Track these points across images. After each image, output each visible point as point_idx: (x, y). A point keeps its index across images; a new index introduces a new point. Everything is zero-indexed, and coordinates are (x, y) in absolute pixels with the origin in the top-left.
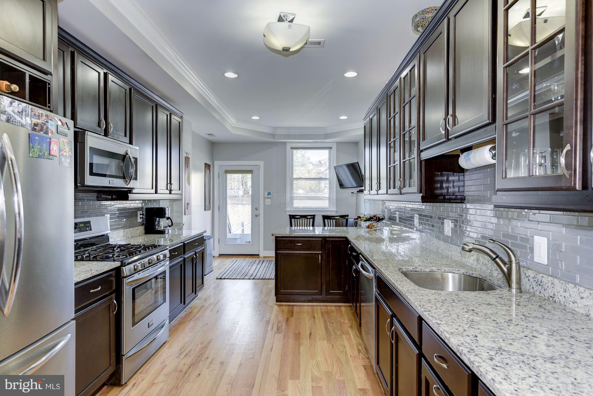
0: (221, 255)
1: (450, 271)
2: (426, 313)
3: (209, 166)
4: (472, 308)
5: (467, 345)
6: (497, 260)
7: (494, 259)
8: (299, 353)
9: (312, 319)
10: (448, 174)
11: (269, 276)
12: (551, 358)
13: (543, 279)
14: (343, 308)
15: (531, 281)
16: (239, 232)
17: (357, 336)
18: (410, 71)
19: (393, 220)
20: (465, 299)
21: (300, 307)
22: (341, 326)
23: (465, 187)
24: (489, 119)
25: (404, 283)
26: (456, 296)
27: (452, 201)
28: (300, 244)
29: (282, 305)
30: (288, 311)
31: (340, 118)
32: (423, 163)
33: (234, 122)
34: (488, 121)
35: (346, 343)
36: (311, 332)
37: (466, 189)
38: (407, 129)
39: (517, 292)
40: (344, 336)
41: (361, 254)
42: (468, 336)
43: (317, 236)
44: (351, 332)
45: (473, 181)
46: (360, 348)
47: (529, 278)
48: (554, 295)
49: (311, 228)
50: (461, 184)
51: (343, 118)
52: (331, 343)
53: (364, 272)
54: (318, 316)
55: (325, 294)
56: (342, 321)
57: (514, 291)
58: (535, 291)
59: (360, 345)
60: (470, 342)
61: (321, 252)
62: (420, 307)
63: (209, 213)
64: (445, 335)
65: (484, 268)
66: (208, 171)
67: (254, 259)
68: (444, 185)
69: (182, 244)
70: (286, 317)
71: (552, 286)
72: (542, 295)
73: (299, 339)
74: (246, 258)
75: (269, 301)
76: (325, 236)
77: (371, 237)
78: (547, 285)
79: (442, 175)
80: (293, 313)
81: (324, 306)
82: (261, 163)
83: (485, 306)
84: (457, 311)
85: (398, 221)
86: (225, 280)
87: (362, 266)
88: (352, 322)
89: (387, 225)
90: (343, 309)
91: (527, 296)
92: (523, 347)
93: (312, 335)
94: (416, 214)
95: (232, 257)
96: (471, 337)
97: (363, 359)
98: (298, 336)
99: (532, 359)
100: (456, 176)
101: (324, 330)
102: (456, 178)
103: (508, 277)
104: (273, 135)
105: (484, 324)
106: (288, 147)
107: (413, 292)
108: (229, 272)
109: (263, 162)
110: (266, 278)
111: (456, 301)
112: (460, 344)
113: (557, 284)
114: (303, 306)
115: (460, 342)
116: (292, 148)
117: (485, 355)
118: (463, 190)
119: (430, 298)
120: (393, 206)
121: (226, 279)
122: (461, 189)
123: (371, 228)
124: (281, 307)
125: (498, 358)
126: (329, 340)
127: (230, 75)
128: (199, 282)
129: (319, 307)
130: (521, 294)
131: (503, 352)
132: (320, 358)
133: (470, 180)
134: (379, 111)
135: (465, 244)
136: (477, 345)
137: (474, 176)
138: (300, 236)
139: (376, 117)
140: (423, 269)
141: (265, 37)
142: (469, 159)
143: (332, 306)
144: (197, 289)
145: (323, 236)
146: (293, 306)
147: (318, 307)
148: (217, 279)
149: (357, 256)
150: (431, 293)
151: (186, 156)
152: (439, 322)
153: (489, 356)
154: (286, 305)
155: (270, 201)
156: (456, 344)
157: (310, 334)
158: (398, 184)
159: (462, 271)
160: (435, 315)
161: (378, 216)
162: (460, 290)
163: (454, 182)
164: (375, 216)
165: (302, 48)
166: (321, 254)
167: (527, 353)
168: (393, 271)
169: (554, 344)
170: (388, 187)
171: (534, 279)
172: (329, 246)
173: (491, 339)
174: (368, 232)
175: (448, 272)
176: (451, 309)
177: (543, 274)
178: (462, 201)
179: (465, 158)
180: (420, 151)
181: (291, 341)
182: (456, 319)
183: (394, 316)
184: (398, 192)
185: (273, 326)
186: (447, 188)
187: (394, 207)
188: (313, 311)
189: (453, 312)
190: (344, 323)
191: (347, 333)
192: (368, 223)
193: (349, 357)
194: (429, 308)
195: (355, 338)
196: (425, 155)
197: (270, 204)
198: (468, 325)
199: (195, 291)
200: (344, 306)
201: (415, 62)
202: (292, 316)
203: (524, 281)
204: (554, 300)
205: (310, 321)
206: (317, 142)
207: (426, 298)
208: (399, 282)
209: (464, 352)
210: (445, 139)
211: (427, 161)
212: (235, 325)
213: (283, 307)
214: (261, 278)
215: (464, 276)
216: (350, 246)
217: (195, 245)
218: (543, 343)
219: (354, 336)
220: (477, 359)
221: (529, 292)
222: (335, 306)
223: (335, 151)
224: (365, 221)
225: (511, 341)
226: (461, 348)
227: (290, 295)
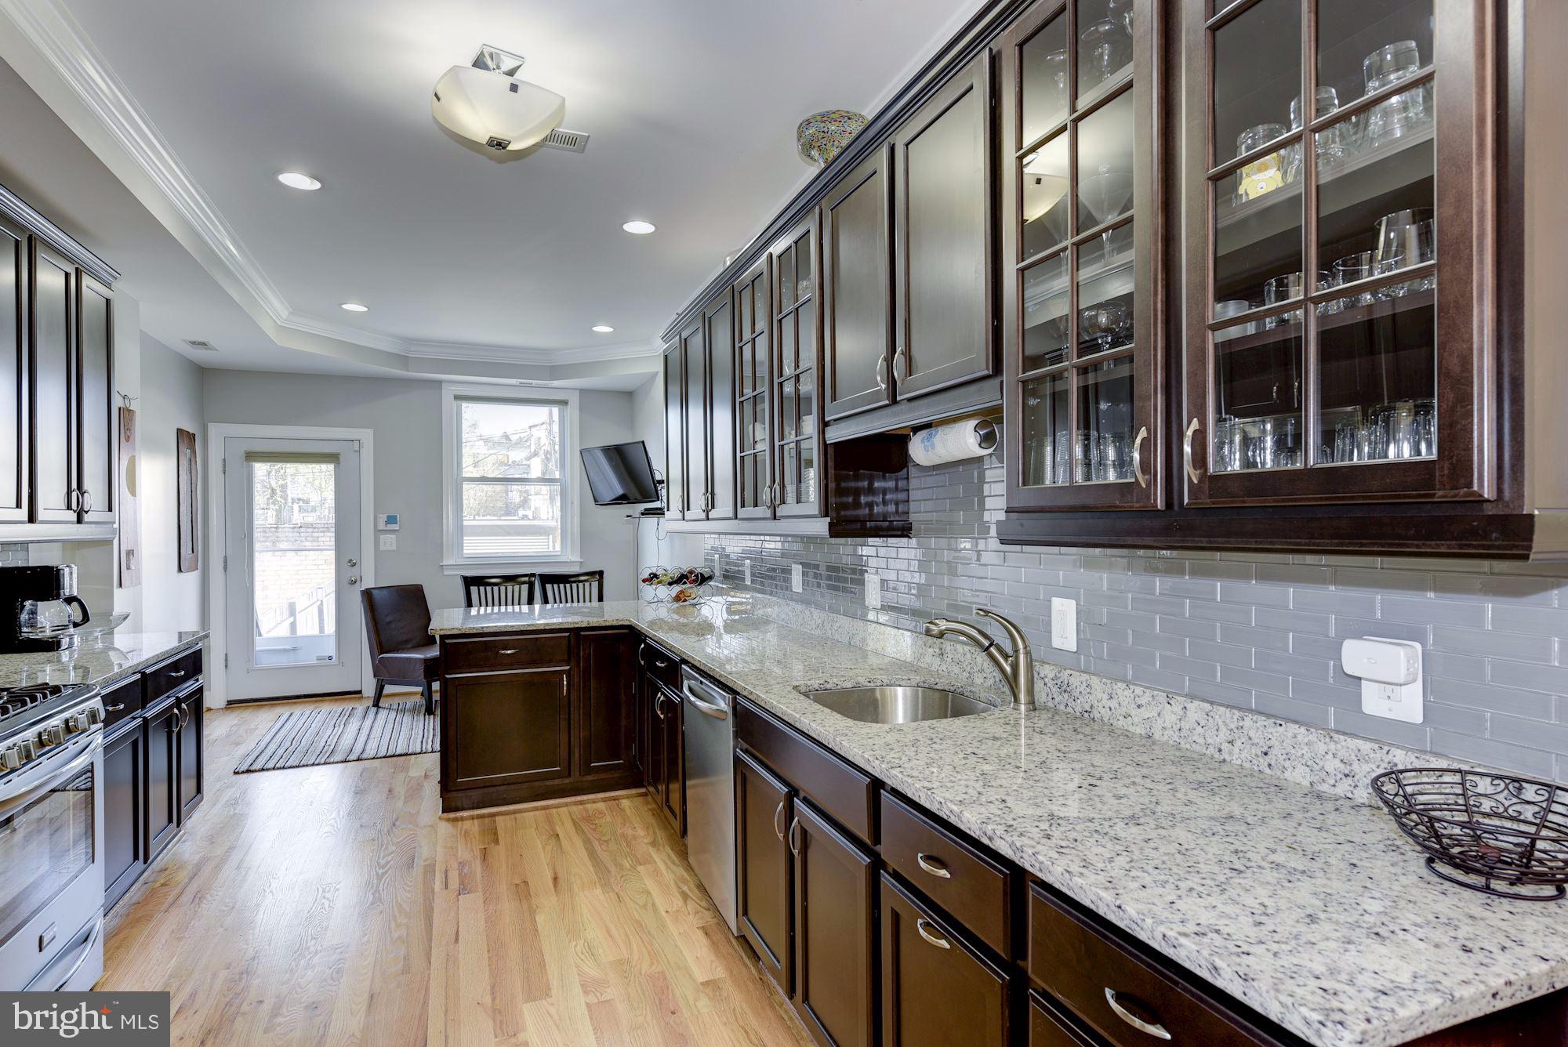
0: (232, 704)
1: (892, 682)
2: (895, 772)
3: (192, 437)
4: (970, 750)
5: (998, 819)
6: (992, 649)
7: (987, 649)
8: (537, 930)
9: (553, 841)
10: (871, 475)
11: (405, 746)
12: (1133, 817)
13: (1072, 680)
14: (624, 801)
15: (1048, 685)
16: (284, 631)
17: (673, 863)
18: (796, 243)
19: (734, 578)
20: (951, 734)
21: (513, 816)
22: (629, 844)
23: (911, 503)
24: (988, 369)
25: (819, 716)
26: (933, 731)
27: (881, 533)
28: (509, 652)
29: (462, 819)
30: (483, 832)
31: (594, 329)
32: (831, 451)
33: (284, 314)
34: (985, 372)
35: (650, 884)
36: (555, 874)
37: (913, 506)
38: (788, 370)
39: (1028, 710)
40: (640, 868)
41: (684, 661)
42: (990, 802)
43: (558, 627)
44: (655, 856)
45: (925, 490)
46: (685, 888)
47: (1046, 680)
48: (1092, 707)
49: (525, 608)
50: (902, 496)
51: (603, 329)
52: (614, 890)
53: (700, 703)
54: (566, 829)
55: (577, 773)
56: (630, 832)
57: (1023, 707)
58: (1056, 703)
59: (684, 882)
60: (1000, 812)
61: (567, 668)
62: (877, 762)
63: (192, 579)
64: (948, 808)
65: (956, 670)
66: (188, 451)
67: (348, 706)
68: (863, 499)
69: (138, 676)
70: (478, 847)
71: (1088, 690)
72: (1069, 710)
73: (528, 895)
74: (320, 704)
75: (418, 811)
76: (576, 626)
77: (685, 621)
78: (1078, 690)
79: (857, 478)
80: (496, 834)
81: (576, 803)
82: (366, 436)
83: (990, 742)
84: (948, 760)
85: (748, 582)
86: (265, 773)
87: (691, 690)
88: (654, 833)
89: (720, 592)
90: (625, 803)
91: (1045, 715)
92: (1085, 806)
93: (561, 881)
94: (796, 563)
95: (272, 705)
96: (997, 803)
97: (697, 913)
98: (523, 890)
99: (1107, 824)
100: (891, 479)
101: (589, 864)
102: (891, 484)
103: (1012, 681)
104: (404, 360)
105: (1006, 776)
106: (448, 393)
107: (850, 734)
108: (273, 750)
109: (370, 432)
110: (397, 753)
111: (937, 740)
112: (985, 820)
113: (1096, 686)
114: (520, 811)
115: (983, 816)
116: (457, 398)
117: (1035, 833)
118: (906, 510)
119: (887, 740)
120: (735, 546)
121: (268, 770)
122: (901, 508)
123: (685, 601)
124: (460, 823)
125: (1056, 833)
126: (606, 885)
127: (297, 180)
128: (187, 786)
129: (564, 810)
130: (1037, 713)
131: (1059, 821)
132: (593, 933)
133: (920, 489)
134: (708, 324)
135: (931, 623)
136: (1012, 816)
137: (930, 481)
138: (510, 629)
139: (700, 336)
140: (839, 683)
141: (438, 99)
142: (933, 446)
143: (596, 803)
144: (184, 809)
145: (572, 626)
146: (493, 815)
147: (561, 810)
148: (236, 773)
149: (672, 669)
150: (884, 729)
151: (122, 406)
152: (927, 784)
153: (1042, 833)
154: (472, 818)
155: (394, 542)
156: (978, 822)
157: (555, 879)
158: (765, 495)
159: (916, 679)
160: (915, 773)
161: (699, 570)
162: (915, 719)
163: (884, 492)
164: (691, 572)
165: (537, 146)
166: (568, 673)
167: (1096, 816)
168: (784, 694)
169: (1127, 793)
170: (739, 501)
171: (1056, 682)
172: (587, 652)
173: (1031, 802)
174: (677, 611)
175: (887, 685)
176: (936, 757)
177: (1071, 669)
178: (905, 533)
179: (922, 441)
180: (824, 424)
181: (508, 906)
182: (955, 774)
183: (793, 792)
184: (768, 513)
185: (446, 878)
186: (870, 505)
187: (738, 550)
188: (549, 820)
189: (942, 762)
190: (635, 837)
191: (649, 861)
192: (676, 589)
193: (664, 914)
194: (897, 761)
195: (668, 867)
196: (835, 435)
197: (394, 548)
198: (981, 783)
199: (175, 815)
200: (627, 797)
201: (811, 224)
202: (497, 842)
203: (1039, 685)
204: (1092, 717)
205: (549, 848)
206: (530, 386)
207: (879, 742)
208: (811, 717)
209: (998, 833)
210: (887, 402)
211: (838, 446)
212: (327, 895)
213: (465, 822)
214: (383, 752)
215: (924, 692)
216: (643, 646)
217: (177, 677)
218: (1111, 794)
219: (666, 864)
220: (1025, 840)
221: (1046, 708)
222: (604, 800)
223: (576, 413)
224: (670, 584)
225: (1061, 800)
226: (990, 827)
227: (485, 787)
